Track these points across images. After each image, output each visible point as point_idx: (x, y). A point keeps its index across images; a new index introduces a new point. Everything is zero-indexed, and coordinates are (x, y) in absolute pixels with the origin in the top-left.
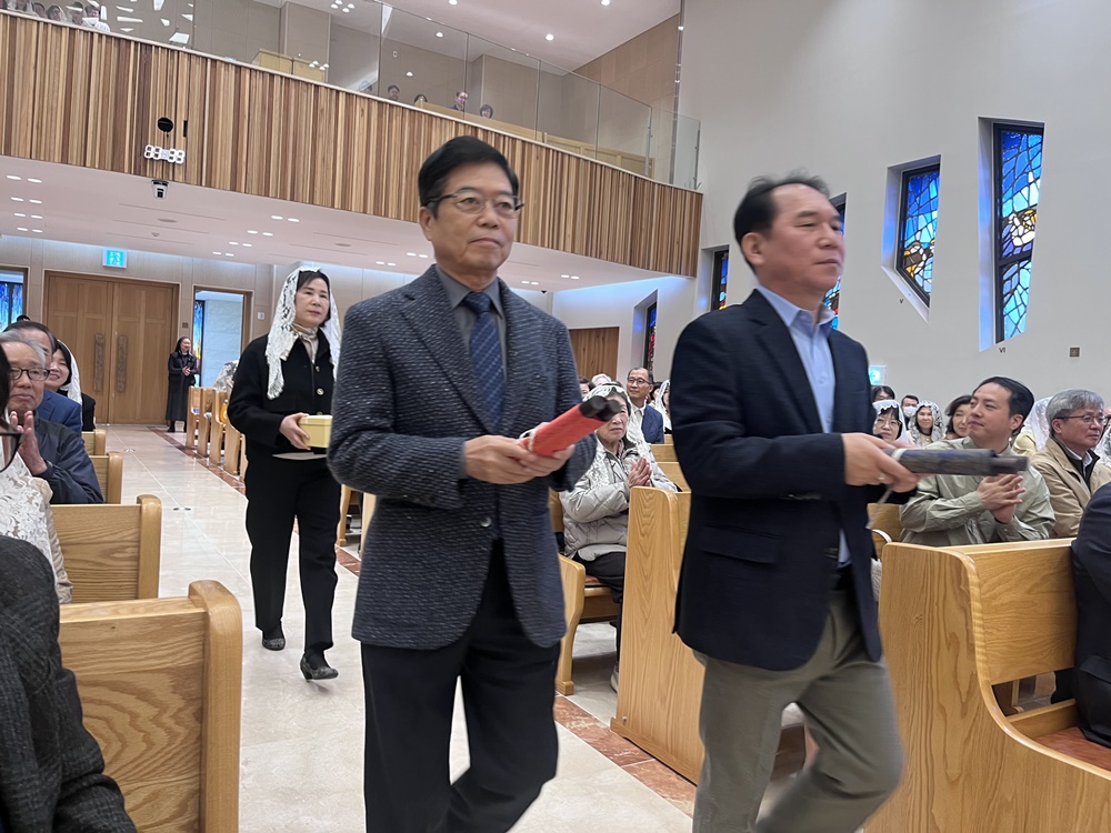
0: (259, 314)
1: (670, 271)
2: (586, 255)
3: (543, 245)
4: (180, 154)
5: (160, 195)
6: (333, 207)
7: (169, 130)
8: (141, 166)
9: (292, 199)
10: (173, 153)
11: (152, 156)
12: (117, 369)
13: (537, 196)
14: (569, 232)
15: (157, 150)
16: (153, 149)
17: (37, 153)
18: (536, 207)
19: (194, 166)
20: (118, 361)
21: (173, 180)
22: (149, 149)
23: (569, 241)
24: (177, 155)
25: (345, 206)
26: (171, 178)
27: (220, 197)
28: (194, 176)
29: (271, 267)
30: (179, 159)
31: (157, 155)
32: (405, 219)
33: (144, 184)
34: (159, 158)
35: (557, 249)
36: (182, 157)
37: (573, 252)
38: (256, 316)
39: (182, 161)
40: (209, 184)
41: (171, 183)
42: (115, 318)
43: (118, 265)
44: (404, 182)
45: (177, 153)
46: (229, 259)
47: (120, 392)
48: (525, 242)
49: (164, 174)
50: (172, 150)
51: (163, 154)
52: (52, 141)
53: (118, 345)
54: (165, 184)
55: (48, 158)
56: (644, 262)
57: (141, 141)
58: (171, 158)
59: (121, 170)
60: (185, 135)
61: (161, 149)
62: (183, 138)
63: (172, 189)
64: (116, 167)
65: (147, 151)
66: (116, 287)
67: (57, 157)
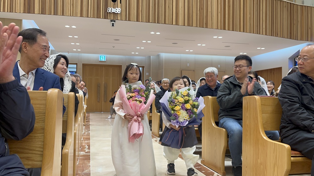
0: (147, 73)
1: (307, 40)
2: (272, 36)
3: (253, 33)
4: (119, 10)
5: (113, 25)
6: (172, 24)
7: (115, 2)
8: (106, 15)
9: (158, 23)
10: (117, 9)
11: (110, 11)
12: (104, 94)
13: (250, 14)
14: (264, 27)
15: (112, 9)
16: (110, 9)
17: (72, 14)
18: (250, 18)
19: (124, 14)
20: (104, 92)
21: (117, 20)
22: (109, 9)
23: (264, 30)
24: (118, 10)
25: (177, 24)
26: (116, 19)
27: (133, 24)
28: (124, 18)
29: (150, 57)
30: (119, 12)
31: (111, 11)
32: (199, 27)
33: (107, 22)
34: (112, 12)
35: (260, 34)
36: (120, 11)
37: (266, 35)
38: (146, 74)
39: (120, 12)
40: (129, 20)
41: (116, 21)
42: (103, 78)
43: (103, 60)
44: (198, 12)
45: (118, 9)
46: (137, 55)
47: (105, 102)
48: (246, 32)
49: (114, 18)
50: (116, 8)
51: (114, 10)
52: (77, 9)
53: (104, 86)
54: (115, 21)
55: (76, 16)
56: (296, 37)
57: (106, 7)
58: (116, 11)
59: (100, 18)
60: (121, 3)
61: (113, 9)
62: (120, 4)
63: (117, 23)
64: (98, 17)
65: (108, 10)
66: (103, 68)
67: (79, 15)
